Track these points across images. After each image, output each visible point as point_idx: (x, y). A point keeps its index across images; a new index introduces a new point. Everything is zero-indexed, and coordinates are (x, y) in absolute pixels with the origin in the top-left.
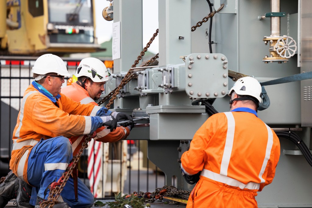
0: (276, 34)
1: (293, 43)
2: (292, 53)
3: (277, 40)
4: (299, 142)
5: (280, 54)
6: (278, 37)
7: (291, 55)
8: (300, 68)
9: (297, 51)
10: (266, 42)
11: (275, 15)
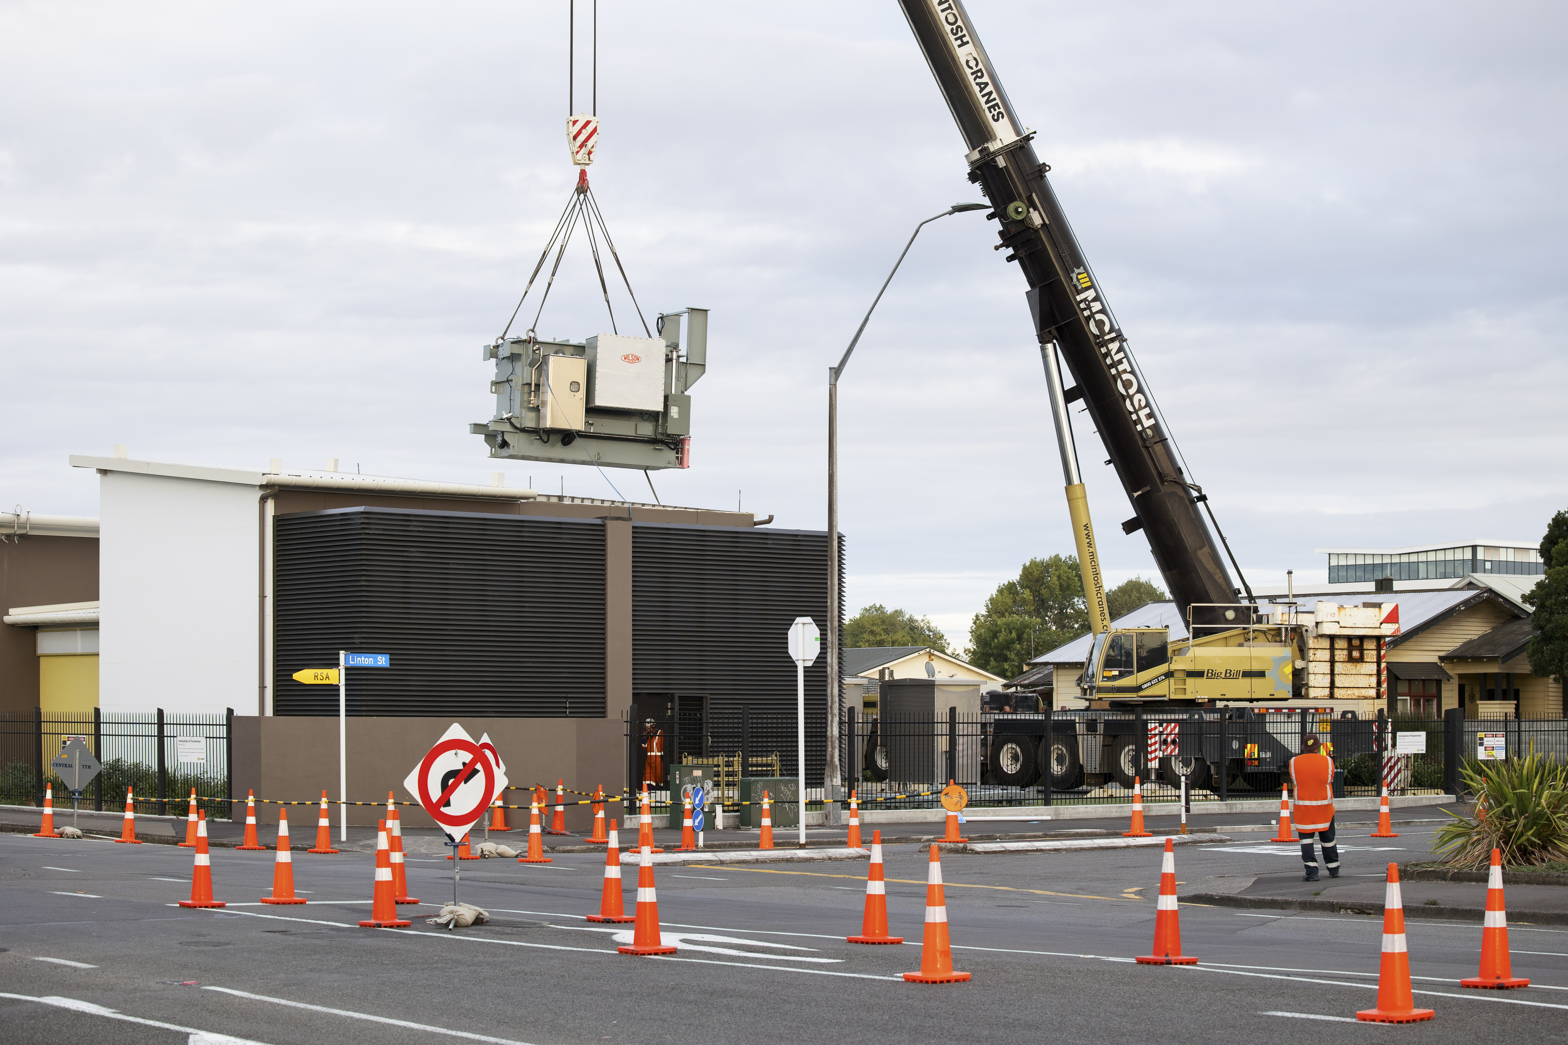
1: (538, 401)
2: (538, 404)
4: (538, 434)
6: (534, 399)
8: (540, 409)
10: (530, 400)
11: (533, 391)
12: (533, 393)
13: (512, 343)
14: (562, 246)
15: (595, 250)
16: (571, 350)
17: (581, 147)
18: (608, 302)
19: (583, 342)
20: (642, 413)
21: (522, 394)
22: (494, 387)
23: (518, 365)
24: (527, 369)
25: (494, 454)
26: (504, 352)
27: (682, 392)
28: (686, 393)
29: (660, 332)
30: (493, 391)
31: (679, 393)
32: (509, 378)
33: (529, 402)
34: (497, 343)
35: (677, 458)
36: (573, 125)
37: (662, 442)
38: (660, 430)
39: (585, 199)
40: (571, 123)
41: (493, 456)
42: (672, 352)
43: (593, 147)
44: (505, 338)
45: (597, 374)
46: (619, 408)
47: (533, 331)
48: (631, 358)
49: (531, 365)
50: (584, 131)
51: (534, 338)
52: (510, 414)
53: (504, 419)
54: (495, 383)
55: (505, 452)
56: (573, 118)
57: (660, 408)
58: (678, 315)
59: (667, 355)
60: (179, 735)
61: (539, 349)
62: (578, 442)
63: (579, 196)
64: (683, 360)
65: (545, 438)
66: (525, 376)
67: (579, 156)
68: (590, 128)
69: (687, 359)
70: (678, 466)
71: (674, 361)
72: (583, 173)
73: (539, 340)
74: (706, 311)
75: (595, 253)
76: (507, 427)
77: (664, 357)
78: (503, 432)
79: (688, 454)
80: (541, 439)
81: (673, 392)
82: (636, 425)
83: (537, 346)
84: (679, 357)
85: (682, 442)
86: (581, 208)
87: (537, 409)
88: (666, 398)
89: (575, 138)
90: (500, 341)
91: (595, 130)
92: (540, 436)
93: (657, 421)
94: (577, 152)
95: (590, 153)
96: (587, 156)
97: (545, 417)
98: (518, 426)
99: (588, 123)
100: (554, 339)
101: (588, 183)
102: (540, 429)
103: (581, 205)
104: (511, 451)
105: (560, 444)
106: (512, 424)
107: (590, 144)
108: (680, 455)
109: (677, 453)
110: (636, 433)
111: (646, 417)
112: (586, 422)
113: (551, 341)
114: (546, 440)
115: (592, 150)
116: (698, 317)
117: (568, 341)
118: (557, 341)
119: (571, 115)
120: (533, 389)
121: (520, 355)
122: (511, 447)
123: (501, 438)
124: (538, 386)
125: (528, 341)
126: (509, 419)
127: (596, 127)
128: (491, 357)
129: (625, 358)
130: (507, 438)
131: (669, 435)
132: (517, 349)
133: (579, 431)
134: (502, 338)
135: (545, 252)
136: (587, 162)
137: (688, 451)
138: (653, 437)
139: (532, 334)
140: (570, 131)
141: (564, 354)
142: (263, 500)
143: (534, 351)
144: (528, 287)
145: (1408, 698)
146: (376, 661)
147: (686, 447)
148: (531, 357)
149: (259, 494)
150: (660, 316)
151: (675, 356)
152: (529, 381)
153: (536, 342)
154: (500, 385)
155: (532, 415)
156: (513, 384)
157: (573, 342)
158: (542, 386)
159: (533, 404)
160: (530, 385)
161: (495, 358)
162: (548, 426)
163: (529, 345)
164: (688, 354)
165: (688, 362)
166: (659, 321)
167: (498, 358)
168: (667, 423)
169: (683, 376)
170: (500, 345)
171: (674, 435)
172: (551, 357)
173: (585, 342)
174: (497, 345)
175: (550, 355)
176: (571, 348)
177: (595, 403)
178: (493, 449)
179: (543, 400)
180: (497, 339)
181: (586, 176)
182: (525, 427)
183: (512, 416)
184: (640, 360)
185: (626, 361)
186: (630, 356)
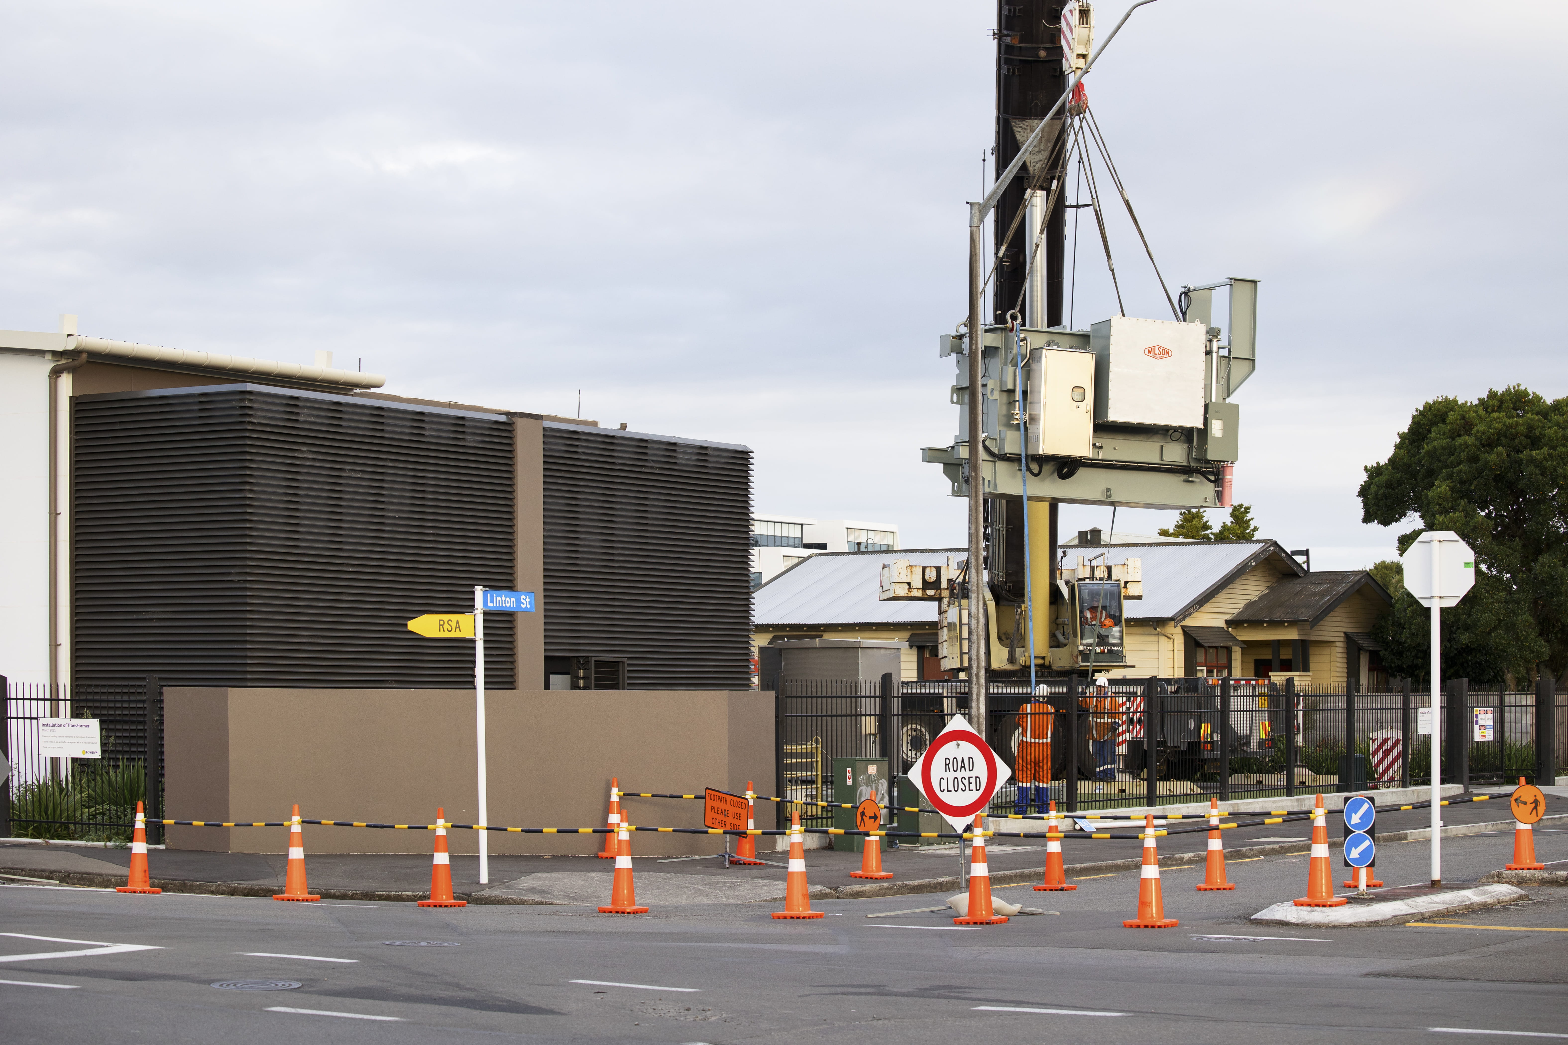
0: (1018, 410)
1: (1026, 415)
2: (1025, 419)
3: (1018, 413)
5: (1020, 419)
7: (1024, 421)
8: (1028, 427)
9: (1027, 419)
10: (1012, 414)
11: (1017, 401)
12: (1017, 404)
13: (985, 331)
15: (1094, 196)
16: (1068, 340)
18: (1113, 271)
19: (1087, 328)
20: (1169, 431)
21: (1001, 404)
22: (955, 395)
23: (995, 364)
24: (1009, 369)
25: (957, 492)
26: (969, 345)
27: (1226, 400)
28: (1230, 401)
30: (955, 400)
31: (1221, 401)
33: (1012, 416)
34: (959, 331)
35: (1216, 492)
37: (1198, 471)
38: (1195, 455)
42: (1210, 341)
45: (1111, 375)
48: (1157, 351)
49: (1015, 362)
52: (983, 435)
54: (957, 390)
57: (1199, 423)
58: (1210, 289)
59: (1206, 347)
60: (41, 714)
61: (1024, 339)
62: (1082, 472)
64: (1224, 353)
65: (1035, 468)
66: (1006, 378)
69: (1230, 352)
70: (1218, 504)
71: (1215, 355)
72: (1079, 87)
74: (1254, 282)
77: (1203, 349)
79: (1231, 488)
80: (1029, 469)
81: (1214, 400)
82: (1162, 448)
83: (1022, 335)
84: (1219, 348)
85: (1224, 471)
87: (1024, 427)
88: (1206, 407)
90: (964, 330)
92: (1028, 465)
93: (1191, 441)
97: (1036, 439)
98: (996, 451)
101: (1086, 99)
102: (1028, 456)
103: (1076, 135)
105: (1055, 476)
106: (987, 449)
108: (1219, 490)
109: (1217, 487)
110: (1161, 459)
111: (1176, 436)
112: (1094, 445)
114: (1036, 471)
116: (1244, 290)
120: (1017, 398)
124: (1024, 393)
125: (1011, 328)
128: (952, 351)
129: (1150, 352)
131: (1208, 462)
132: (992, 340)
133: (1085, 458)
137: (1231, 483)
138: (1185, 464)
141: (1059, 346)
142: (56, 373)
145: (1204, 668)
146: (519, 602)
147: (1228, 477)
148: (1014, 352)
150: (1183, 290)
151: (1215, 349)
152: (1011, 387)
155: (1016, 435)
156: (986, 390)
158: (1030, 393)
159: (1017, 419)
160: (1012, 392)
161: (957, 353)
162: (1041, 452)
163: (1010, 334)
164: (1230, 344)
165: (1232, 356)
166: (1183, 296)
167: (962, 353)
168: (1207, 444)
169: (1225, 376)
170: (965, 335)
171: (1214, 461)
172: (1044, 351)
173: (1091, 328)
174: (958, 334)
175: (1042, 348)
176: (1068, 337)
177: (1107, 416)
178: (956, 484)
179: (1032, 413)
180: (959, 326)
181: (1083, 90)
182: (1006, 454)
183: (986, 436)
184: (1170, 354)
185: (1151, 355)
186: (1157, 348)
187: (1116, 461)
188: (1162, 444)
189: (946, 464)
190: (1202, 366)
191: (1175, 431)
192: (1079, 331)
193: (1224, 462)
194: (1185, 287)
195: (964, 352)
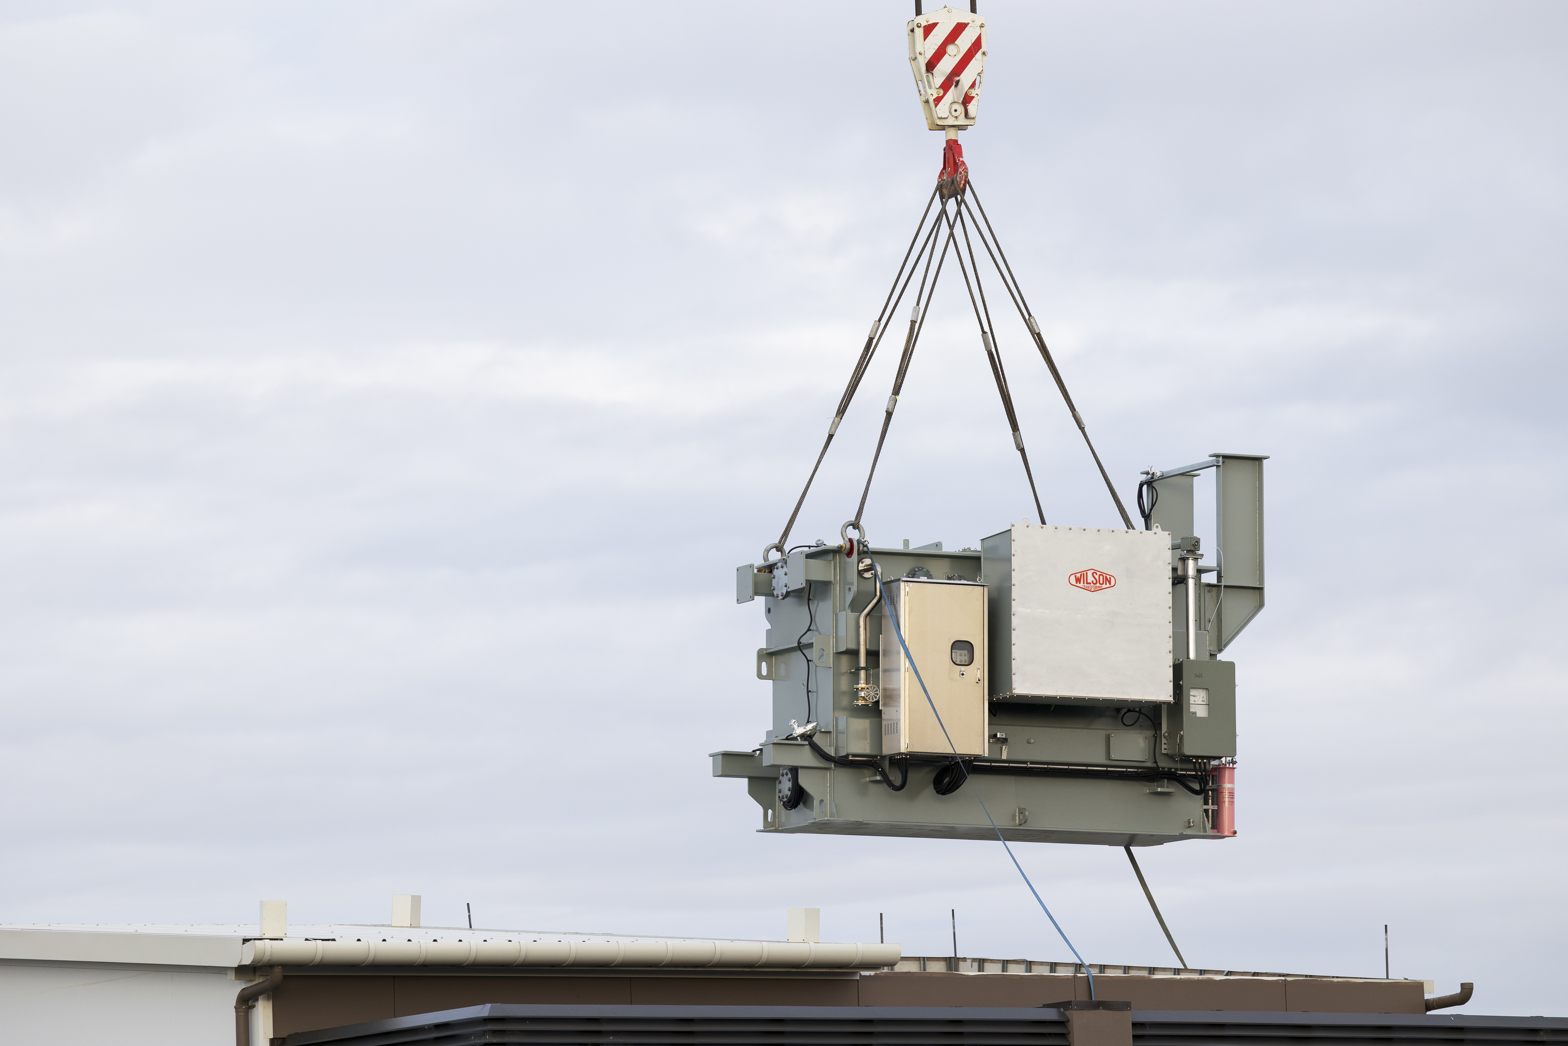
0: (864, 684)
1: (877, 690)
2: (876, 698)
3: (864, 688)
4: (880, 769)
5: (867, 698)
6: (865, 685)
7: (875, 700)
8: (881, 710)
9: (879, 697)
10: (855, 690)
11: (863, 668)
12: (862, 673)
13: (809, 556)
14: (913, 323)
15: (987, 329)
16: (945, 567)
17: (946, 86)
18: (1022, 451)
19: (975, 546)
20: (1118, 710)
21: (837, 675)
22: (764, 664)
23: (824, 610)
24: (847, 617)
25: (773, 824)
26: (783, 581)
27: (1213, 656)
28: (1221, 657)
29: (1147, 517)
30: (764, 672)
31: (1207, 657)
32: (804, 641)
33: (855, 694)
34: (766, 558)
35: (1206, 811)
36: (926, 36)
37: (1172, 776)
38: (1164, 748)
39: (959, 213)
40: (919, 32)
41: (770, 827)
42: (1184, 560)
43: (973, 85)
44: (787, 548)
45: (1015, 621)
46: (1069, 699)
47: (856, 525)
48: (1090, 579)
49: (856, 606)
50: (951, 49)
51: (859, 542)
52: (810, 726)
53: (795, 739)
54: (766, 655)
55: (797, 816)
56: (923, 20)
57: (1165, 694)
58: (1188, 474)
59: (1174, 570)
61: (870, 568)
62: (973, 784)
63: (944, 204)
64: (1210, 578)
65: (896, 777)
66: (842, 632)
67: (943, 109)
68: (965, 42)
69: (1219, 577)
70: (1210, 832)
71: (1191, 583)
72: (952, 152)
73: (873, 545)
74: (1257, 460)
75: (988, 336)
76: (804, 757)
77: (1170, 574)
78: (794, 771)
79: (1232, 803)
80: (886, 780)
81: (1192, 656)
82: (1108, 739)
83: (868, 561)
84: (1200, 571)
85: (1217, 774)
86: (952, 235)
87: (874, 711)
88: (1178, 670)
89: (931, 66)
90: (775, 556)
91: (977, 45)
92: (883, 774)
93: (1157, 726)
94: (938, 100)
95: (967, 100)
96: (960, 109)
97: (895, 728)
98: (831, 752)
99: (960, 28)
100: (906, 542)
101: (966, 170)
102: (883, 757)
103: (951, 227)
104: (815, 814)
105: (930, 790)
106: (816, 749)
107: (966, 78)
108: (1210, 807)
109: (1206, 803)
110: (1108, 756)
111: (1130, 718)
112: (993, 736)
113: (899, 547)
114: (898, 783)
115: (973, 93)
116: (1241, 475)
117: (938, 545)
118: (913, 547)
119: (918, 12)
120: (863, 663)
121: (825, 585)
122: (816, 803)
123: (789, 785)
124: (873, 655)
125: (849, 550)
126: (807, 737)
127: (979, 38)
128: (757, 593)
129: (1078, 580)
130: (804, 781)
131: (1187, 759)
132: (820, 571)
133: (977, 758)
134: (779, 548)
135: (871, 340)
136: (962, 121)
137: (1232, 795)
138: (1149, 764)
139: (853, 534)
140: (919, 49)
141: (929, 576)
142: (245, 1003)
143: (860, 573)
144: (835, 425)
147: (1227, 786)
148: (854, 588)
149: (234, 989)
150: (1144, 478)
151: (1191, 572)
152: (852, 646)
153: (865, 552)
154: (780, 657)
155: (862, 724)
156: (813, 654)
157: (951, 547)
158: (884, 655)
159: (864, 698)
160: (853, 653)
161: (766, 595)
162: (903, 749)
163: (848, 560)
164: (1219, 565)
165: (1223, 584)
166: (1145, 488)
167: (773, 595)
168: (1182, 729)
169: (1213, 617)
170: (776, 564)
171: (1197, 757)
172: (902, 584)
173: (982, 547)
174: (767, 563)
175: (899, 580)
176: (946, 562)
177: (1010, 688)
178: (770, 812)
179: (888, 686)
180: (768, 551)
181: (961, 155)
182: (847, 756)
183: (815, 728)
184: (1113, 583)
185: (1081, 585)
186: (1090, 573)
187: (1032, 763)
188: (1109, 732)
189: (751, 779)
190: (1168, 600)
191: (1129, 711)
192: (964, 550)
193: (1215, 758)
194: (1148, 473)
195: (775, 593)
